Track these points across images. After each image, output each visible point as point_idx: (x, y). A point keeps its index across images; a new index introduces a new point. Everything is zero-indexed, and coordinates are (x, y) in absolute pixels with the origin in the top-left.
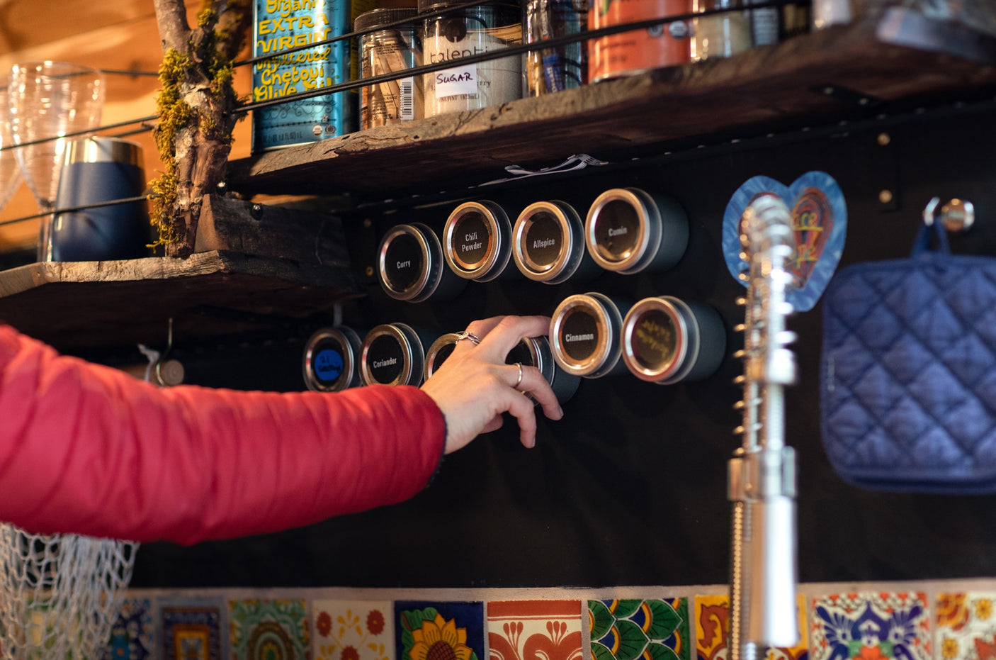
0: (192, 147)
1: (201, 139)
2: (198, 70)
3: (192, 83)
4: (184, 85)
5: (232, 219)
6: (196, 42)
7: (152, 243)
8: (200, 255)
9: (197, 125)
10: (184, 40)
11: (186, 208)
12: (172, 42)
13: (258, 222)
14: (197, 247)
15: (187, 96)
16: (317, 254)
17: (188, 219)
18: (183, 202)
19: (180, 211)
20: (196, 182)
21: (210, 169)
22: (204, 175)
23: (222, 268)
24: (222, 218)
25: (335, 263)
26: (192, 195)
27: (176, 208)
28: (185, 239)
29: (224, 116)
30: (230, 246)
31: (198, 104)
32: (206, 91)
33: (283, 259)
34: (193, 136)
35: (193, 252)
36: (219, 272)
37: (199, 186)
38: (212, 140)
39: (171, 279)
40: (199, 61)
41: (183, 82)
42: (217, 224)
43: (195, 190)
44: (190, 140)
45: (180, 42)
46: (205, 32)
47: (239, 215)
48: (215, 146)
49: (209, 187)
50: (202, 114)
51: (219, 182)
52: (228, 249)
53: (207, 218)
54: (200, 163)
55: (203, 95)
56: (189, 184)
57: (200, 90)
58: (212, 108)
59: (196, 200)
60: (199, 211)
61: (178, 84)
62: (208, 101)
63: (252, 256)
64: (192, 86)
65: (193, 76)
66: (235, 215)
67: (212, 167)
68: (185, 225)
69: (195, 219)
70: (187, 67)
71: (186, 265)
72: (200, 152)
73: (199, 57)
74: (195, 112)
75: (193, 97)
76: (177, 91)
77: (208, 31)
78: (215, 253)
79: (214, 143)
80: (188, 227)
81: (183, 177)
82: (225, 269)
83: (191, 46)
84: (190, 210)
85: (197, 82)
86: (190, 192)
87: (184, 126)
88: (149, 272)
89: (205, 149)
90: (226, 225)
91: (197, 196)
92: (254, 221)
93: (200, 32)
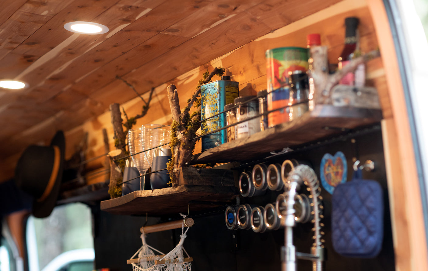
0: (178, 152)
1: (181, 149)
2: (182, 127)
3: (180, 131)
4: (177, 132)
5: (190, 174)
6: (182, 117)
7: (169, 183)
8: (180, 186)
9: (180, 145)
10: (178, 117)
11: (176, 172)
12: (175, 118)
13: (200, 174)
14: (179, 184)
15: (178, 135)
16: (222, 183)
17: (177, 175)
18: (175, 170)
19: (174, 173)
20: (179, 163)
21: (184, 159)
22: (182, 161)
23: (185, 190)
24: (186, 174)
25: (228, 185)
26: (178, 167)
27: (173, 171)
28: (176, 182)
29: (189, 141)
30: (188, 183)
31: (181, 138)
32: (183, 133)
33: (208, 186)
34: (178, 148)
35: (178, 186)
36: (184, 191)
37: (180, 164)
38: (184, 149)
39: (172, 194)
40: (183, 123)
41: (177, 131)
42: (184, 176)
43: (179, 165)
44: (178, 150)
45: (177, 118)
46: (185, 114)
47: (193, 173)
48: (185, 151)
49: (183, 165)
50: (182, 141)
51: (186, 163)
52: (187, 184)
53: (182, 175)
54: (181, 157)
55: (182, 135)
56: (177, 164)
57: (182, 133)
58: (185, 139)
59: (179, 169)
60: (180, 173)
61: (176, 131)
62: (184, 137)
63: (197, 186)
64: (180, 132)
65: (180, 128)
66: (192, 173)
67: (184, 158)
68: (176, 177)
69: (179, 175)
70: (178, 126)
71: (177, 189)
72: (181, 153)
73: (183, 122)
74: (180, 141)
75: (180, 136)
76: (175, 134)
77: (186, 114)
78: (183, 186)
79: (185, 150)
80: (177, 177)
81: (176, 162)
82: (186, 190)
83: (180, 119)
84: (177, 172)
85: (181, 131)
86: (177, 166)
87: (176, 145)
88: (166, 192)
89: (182, 152)
90: (188, 176)
91: (179, 168)
92: (198, 174)
93: (184, 114)
